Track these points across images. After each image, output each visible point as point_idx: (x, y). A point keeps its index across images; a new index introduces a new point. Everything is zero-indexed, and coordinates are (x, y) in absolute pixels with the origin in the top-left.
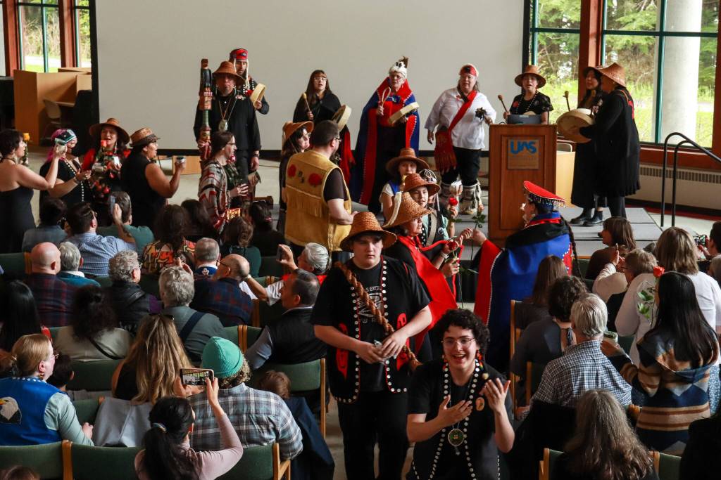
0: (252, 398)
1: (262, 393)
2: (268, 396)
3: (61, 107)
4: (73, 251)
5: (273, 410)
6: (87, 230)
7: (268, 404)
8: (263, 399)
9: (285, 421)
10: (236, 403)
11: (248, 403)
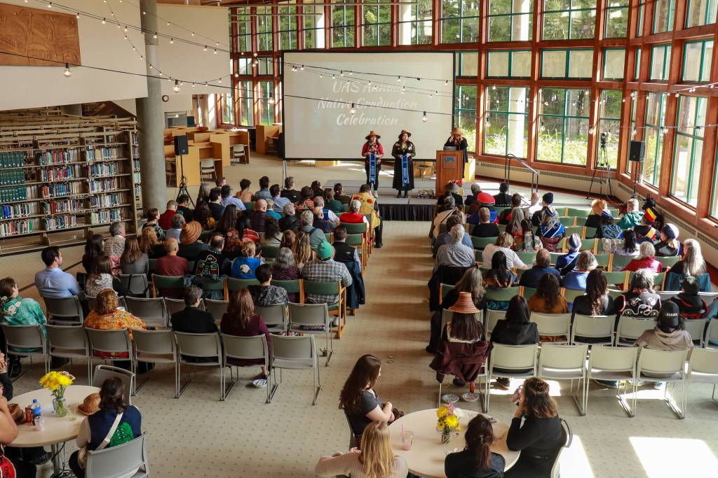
0: (333, 265)
1: (338, 263)
2: (339, 265)
3: (273, 139)
4: (272, 203)
5: (341, 271)
6: (277, 195)
7: (339, 268)
8: (337, 266)
9: (345, 274)
10: (327, 267)
11: (331, 267)
